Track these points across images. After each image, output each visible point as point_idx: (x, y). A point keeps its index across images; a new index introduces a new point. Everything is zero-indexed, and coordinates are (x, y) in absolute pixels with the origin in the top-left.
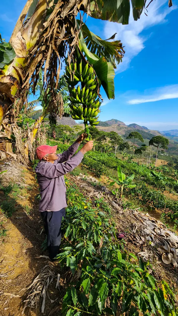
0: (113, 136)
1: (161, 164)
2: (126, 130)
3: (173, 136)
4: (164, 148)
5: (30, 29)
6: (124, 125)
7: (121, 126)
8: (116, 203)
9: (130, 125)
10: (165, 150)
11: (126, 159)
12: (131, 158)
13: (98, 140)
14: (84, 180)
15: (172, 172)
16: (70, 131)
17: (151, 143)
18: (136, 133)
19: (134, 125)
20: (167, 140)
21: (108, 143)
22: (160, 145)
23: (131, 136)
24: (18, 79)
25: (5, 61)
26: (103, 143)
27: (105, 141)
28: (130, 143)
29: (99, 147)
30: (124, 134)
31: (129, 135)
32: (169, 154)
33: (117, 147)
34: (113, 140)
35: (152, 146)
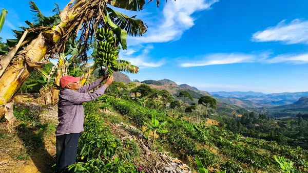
0: (164, 94)
1: (212, 124)
2: (178, 89)
3: (221, 97)
4: (212, 108)
5: (73, 10)
6: (176, 84)
7: (173, 85)
8: (146, 145)
9: (182, 85)
10: (213, 110)
11: (177, 117)
12: (181, 116)
13: (150, 97)
14: (123, 127)
15: (222, 132)
16: (123, 87)
17: (200, 102)
18: (186, 92)
19: (185, 85)
20: (214, 100)
21: (159, 101)
22: (209, 105)
23: (181, 94)
24: (61, 33)
25: (54, 23)
26: (155, 100)
27: (157, 98)
28: (180, 101)
29: (151, 105)
30: (176, 93)
31: (180, 94)
32: (219, 114)
33: (168, 104)
34: (164, 98)
35: (200, 106)
